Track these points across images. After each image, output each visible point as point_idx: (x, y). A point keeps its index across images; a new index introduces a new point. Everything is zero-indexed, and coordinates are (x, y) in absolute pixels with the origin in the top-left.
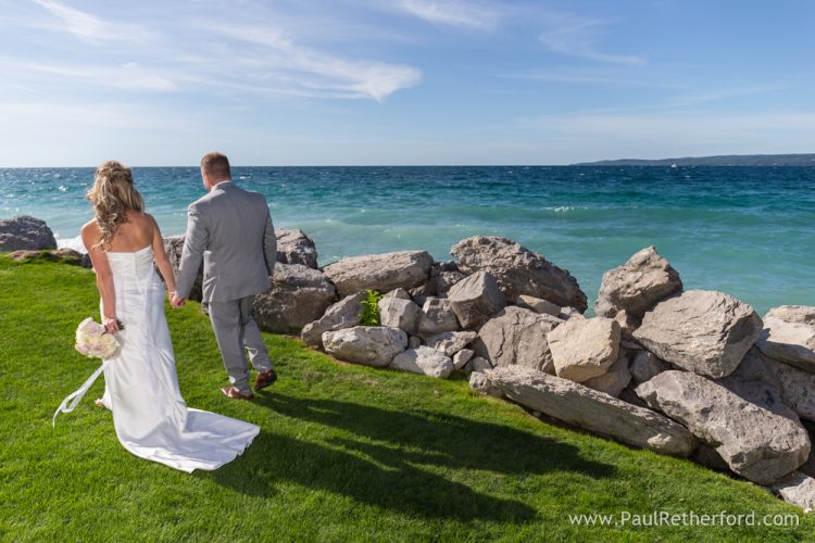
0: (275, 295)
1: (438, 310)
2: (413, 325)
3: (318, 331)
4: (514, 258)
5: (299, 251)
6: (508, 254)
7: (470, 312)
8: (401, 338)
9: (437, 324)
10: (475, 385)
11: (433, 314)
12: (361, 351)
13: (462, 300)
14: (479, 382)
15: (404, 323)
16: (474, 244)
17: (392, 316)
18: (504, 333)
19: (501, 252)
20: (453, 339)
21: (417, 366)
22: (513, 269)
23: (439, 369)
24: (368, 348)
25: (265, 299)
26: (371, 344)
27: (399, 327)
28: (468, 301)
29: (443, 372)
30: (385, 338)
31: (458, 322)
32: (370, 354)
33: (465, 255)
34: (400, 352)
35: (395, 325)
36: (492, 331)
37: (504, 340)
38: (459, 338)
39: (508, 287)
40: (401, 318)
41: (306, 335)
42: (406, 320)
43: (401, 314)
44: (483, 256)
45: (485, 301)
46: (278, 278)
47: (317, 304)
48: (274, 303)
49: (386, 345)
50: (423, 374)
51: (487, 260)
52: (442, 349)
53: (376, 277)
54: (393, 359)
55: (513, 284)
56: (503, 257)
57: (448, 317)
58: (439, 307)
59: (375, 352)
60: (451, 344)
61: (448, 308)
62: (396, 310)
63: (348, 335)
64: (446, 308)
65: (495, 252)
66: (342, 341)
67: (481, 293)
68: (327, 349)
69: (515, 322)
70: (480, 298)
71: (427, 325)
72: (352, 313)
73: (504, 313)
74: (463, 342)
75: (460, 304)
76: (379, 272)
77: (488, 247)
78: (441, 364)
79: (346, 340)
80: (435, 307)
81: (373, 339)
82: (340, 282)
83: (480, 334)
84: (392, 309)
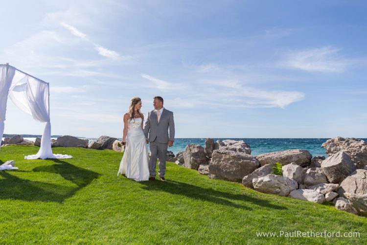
0: (231, 163)
1: (315, 173)
2: (301, 179)
3: (250, 179)
4: (360, 147)
5: (242, 148)
6: (357, 145)
7: (335, 173)
8: (294, 183)
9: (315, 179)
10: (339, 207)
11: (312, 175)
12: (272, 187)
13: (329, 166)
14: (341, 205)
15: (296, 177)
16: (335, 141)
17: (289, 174)
18: (356, 184)
19: (352, 144)
20: (325, 187)
21: (303, 196)
22: (361, 153)
23: (316, 198)
24: (276, 185)
25: (226, 165)
26: (277, 183)
27: (293, 178)
28: (333, 166)
29: (319, 200)
30: (285, 182)
31: (327, 179)
32: (277, 190)
33: (331, 147)
34: (293, 190)
35: (291, 177)
36: (349, 183)
37: (357, 188)
38: (328, 187)
39: (358, 164)
40: (294, 174)
41: (245, 181)
42: (297, 175)
43: (294, 172)
44: (341, 147)
45: (344, 166)
46: (232, 155)
47: (250, 168)
48: (230, 167)
49: (285, 185)
50: (307, 200)
51: (344, 149)
52: (318, 190)
53: (281, 158)
54: (290, 193)
55: (361, 162)
56: (354, 147)
57: (321, 176)
58: (316, 171)
59: (280, 189)
60: (323, 189)
61: (321, 172)
62: (291, 170)
63: (266, 179)
64: (320, 172)
65: (349, 145)
66: (262, 181)
67: (341, 161)
68: (255, 187)
69: (364, 177)
70: (340, 164)
71: (309, 179)
72: (268, 172)
73: (356, 172)
74: (331, 188)
75: (328, 169)
76: (282, 156)
77: (344, 142)
78: (318, 196)
79: (264, 180)
80: (313, 171)
81: (278, 181)
82: (262, 160)
83: (341, 185)
84: (289, 170)
